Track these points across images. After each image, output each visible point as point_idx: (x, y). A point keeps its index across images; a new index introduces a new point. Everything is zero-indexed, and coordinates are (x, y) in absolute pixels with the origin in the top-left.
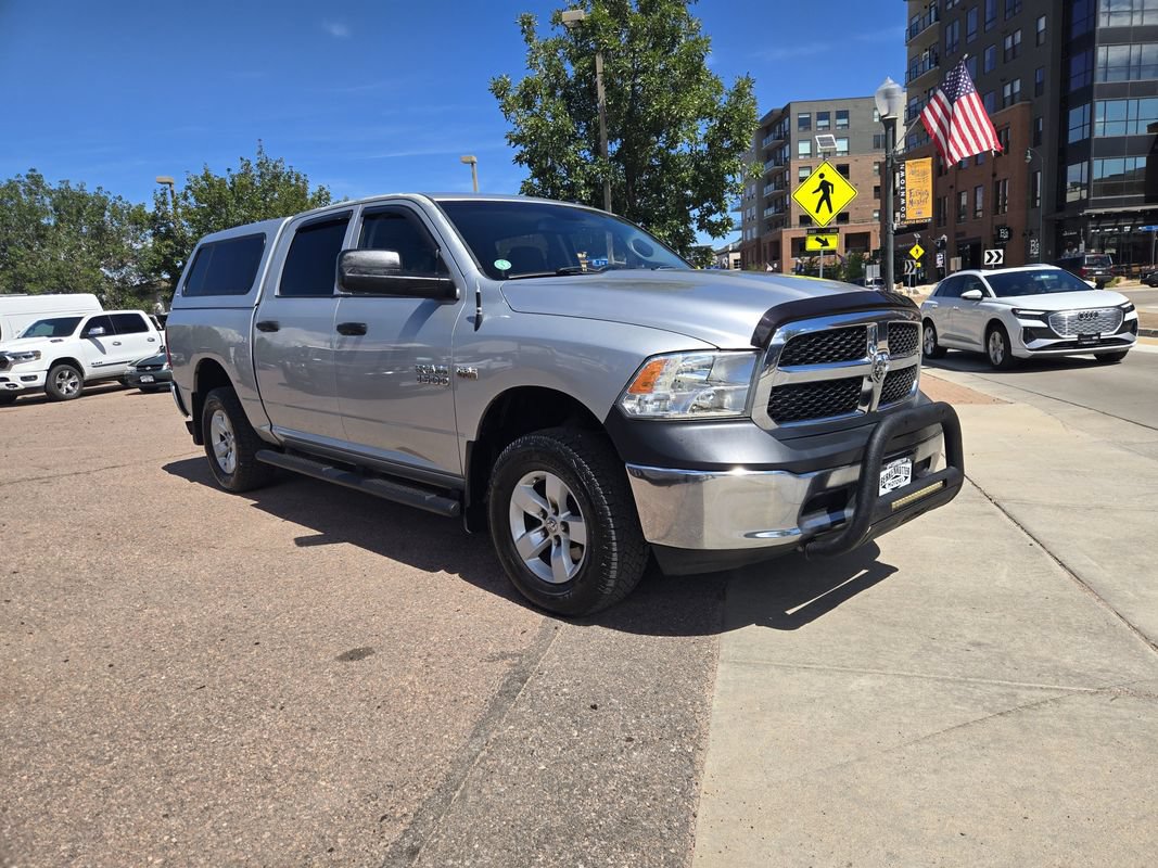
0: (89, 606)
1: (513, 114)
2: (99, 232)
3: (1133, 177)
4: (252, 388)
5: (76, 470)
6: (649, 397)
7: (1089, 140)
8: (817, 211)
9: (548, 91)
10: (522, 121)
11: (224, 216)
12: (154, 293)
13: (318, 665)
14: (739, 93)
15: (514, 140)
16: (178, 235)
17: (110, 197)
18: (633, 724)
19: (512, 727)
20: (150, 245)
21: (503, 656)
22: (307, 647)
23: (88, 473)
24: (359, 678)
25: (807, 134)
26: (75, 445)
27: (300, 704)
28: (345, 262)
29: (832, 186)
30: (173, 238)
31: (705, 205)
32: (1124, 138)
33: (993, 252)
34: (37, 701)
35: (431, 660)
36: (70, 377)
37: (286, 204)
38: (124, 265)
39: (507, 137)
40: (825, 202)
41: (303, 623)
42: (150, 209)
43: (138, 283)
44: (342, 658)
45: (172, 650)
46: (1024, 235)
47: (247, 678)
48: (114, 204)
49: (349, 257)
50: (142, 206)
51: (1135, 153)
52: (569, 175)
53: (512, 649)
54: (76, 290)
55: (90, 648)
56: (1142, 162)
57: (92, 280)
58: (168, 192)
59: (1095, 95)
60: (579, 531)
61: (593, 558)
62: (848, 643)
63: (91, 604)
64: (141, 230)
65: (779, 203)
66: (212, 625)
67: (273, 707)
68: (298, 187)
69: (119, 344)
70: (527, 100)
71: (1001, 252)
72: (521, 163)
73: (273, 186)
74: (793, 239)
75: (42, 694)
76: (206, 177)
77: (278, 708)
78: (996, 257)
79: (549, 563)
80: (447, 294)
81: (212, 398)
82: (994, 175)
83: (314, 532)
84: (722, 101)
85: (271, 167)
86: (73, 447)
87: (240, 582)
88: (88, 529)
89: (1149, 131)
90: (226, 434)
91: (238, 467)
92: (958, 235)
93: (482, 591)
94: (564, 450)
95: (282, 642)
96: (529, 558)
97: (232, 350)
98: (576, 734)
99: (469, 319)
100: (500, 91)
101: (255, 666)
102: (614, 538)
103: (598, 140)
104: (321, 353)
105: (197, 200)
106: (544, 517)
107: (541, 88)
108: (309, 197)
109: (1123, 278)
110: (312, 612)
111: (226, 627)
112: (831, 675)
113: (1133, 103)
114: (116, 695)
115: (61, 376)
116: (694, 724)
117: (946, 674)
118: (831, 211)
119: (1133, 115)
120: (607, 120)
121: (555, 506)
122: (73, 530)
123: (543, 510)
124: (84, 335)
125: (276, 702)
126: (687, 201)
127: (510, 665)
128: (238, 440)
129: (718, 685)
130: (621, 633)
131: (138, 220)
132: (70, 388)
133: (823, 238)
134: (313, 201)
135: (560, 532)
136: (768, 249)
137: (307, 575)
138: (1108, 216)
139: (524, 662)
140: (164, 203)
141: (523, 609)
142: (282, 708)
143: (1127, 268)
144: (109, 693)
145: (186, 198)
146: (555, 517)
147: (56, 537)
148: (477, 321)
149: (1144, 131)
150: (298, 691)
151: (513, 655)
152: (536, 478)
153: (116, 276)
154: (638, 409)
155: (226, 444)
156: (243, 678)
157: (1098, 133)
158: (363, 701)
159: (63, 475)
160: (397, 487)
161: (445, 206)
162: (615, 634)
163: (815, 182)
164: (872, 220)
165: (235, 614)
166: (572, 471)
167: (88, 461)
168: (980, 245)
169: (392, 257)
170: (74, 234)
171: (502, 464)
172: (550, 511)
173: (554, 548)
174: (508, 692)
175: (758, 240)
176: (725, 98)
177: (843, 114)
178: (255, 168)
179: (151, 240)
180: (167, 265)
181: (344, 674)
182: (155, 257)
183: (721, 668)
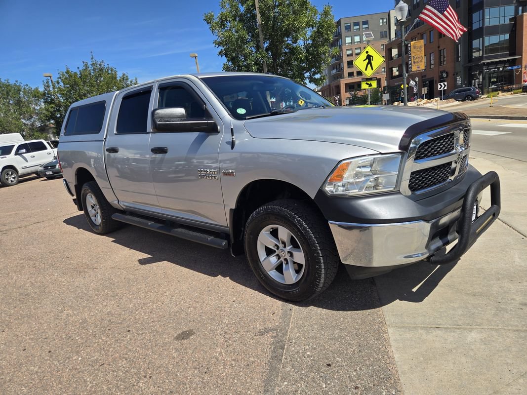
0: (33, 311)
1: (216, 31)
2: (19, 102)
3: (503, 44)
4: (106, 180)
5: (19, 225)
6: (340, 184)
7: (482, 27)
8: (366, 70)
9: (233, 18)
10: (220, 35)
11: (78, 91)
12: (48, 129)
13: (165, 344)
14: (326, 13)
15: (217, 44)
16: (56, 101)
17: (22, 85)
18: (355, 376)
19: (286, 383)
20: (43, 107)
21: (267, 331)
22: (157, 332)
23: (26, 227)
24: (190, 352)
25: (349, 33)
26: (17, 211)
27: (160, 373)
28: (156, 116)
29: (372, 57)
30: (54, 103)
31: (312, 70)
32: (499, 25)
33: (442, 84)
34: (10, 380)
35: (227, 336)
36: (12, 174)
37: (107, 83)
38: (32, 117)
39: (214, 43)
40: (369, 65)
41: (152, 315)
42: (41, 89)
43: (39, 125)
44: (177, 338)
45: (82, 338)
46: (454, 75)
47: (127, 356)
48: (24, 88)
49: (158, 113)
50: (37, 88)
51: (504, 33)
52: (246, 60)
53: (270, 326)
54: (10, 132)
55: (36, 339)
56: (507, 36)
57: (17, 126)
58: (50, 81)
59: (485, 5)
60: (300, 257)
61: (310, 272)
62: (454, 309)
63: (34, 309)
64: (38, 100)
65: (338, 67)
66: (102, 320)
67: (145, 377)
68: (112, 74)
69: (34, 157)
70: (222, 24)
71: (446, 83)
72: (222, 56)
73: (100, 74)
74: (345, 84)
75: (12, 375)
76: (68, 72)
77: (148, 377)
78: (443, 86)
79: (282, 273)
80: (213, 129)
81: (85, 188)
82: (439, 47)
83: (147, 256)
84: (318, 18)
85: (98, 65)
86: (17, 212)
87: (113, 290)
88: (29, 261)
89: (510, 22)
90: (94, 205)
91: (103, 222)
92: (422, 77)
93: (244, 287)
94: (289, 214)
95: (142, 329)
96: (270, 270)
97: (92, 161)
98: (324, 386)
99: (227, 143)
100: (209, 20)
101: (130, 347)
102: (322, 261)
103: (258, 42)
104: (135, 160)
105: (64, 84)
106: (278, 249)
107: (229, 17)
108: (118, 79)
109: (500, 92)
110: (155, 307)
111: (110, 321)
112: (454, 332)
113: (502, 8)
114: (55, 373)
115: (8, 174)
116: (389, 372)
117: (517, 326)
118: (372, 69)
119: (502, 15)
120: (262, 31)
121: (284, 243)
122: (21, 262)
123: (276, 245)
124: (16, 154)
125: (146, 373)
126: (303, 69)
127: (272, 337)
128: (101, 208)
129: (392, 343)
130: (327, 311)
131: (37, 95)
132: (13, 180)
133: (369, 83)
134: (120, 81)
135: (288, 257)
136: (334, 89)
137: (148, 283)
138: (492, 63)
139: (280, 334)
140: (48, 86)
141: (269, 298)
142: (150, 377)
143: (502, 87)
144: (50, 372)
145: (58, 83)
146: (284, 249)
147: (13, 267)
148: (233, 144)
149: (507, 22)
150: (158, 363)
151: (272, 330)
152: (272, 228)
153: (29, 123)
154: (334, 191)
155: (95, 210)
156: (125, 356)
157: (487, 24)
158: (195, 368)
159: (13, 229)
160: (191, 233)
161: (205, 80)
162: (324, 311)
163: (364, 56)
164: (381, 72)
165: (113, 311)
166: (295, 225)
167: (25, 220)
168: (433, 81)
169: (181, 111)
170: (6, 104)
171: (252, 221)
172: (281, 246)
173: (284, 265)
174: (276, 357)
175: (329, 85)
176: (320, 17)
177: (365, 23)
178: (90, 66)
179: (43, 104)
180: (52, 116)
181: (181, 350)
182: (46, 113)
183: (390, 331)
